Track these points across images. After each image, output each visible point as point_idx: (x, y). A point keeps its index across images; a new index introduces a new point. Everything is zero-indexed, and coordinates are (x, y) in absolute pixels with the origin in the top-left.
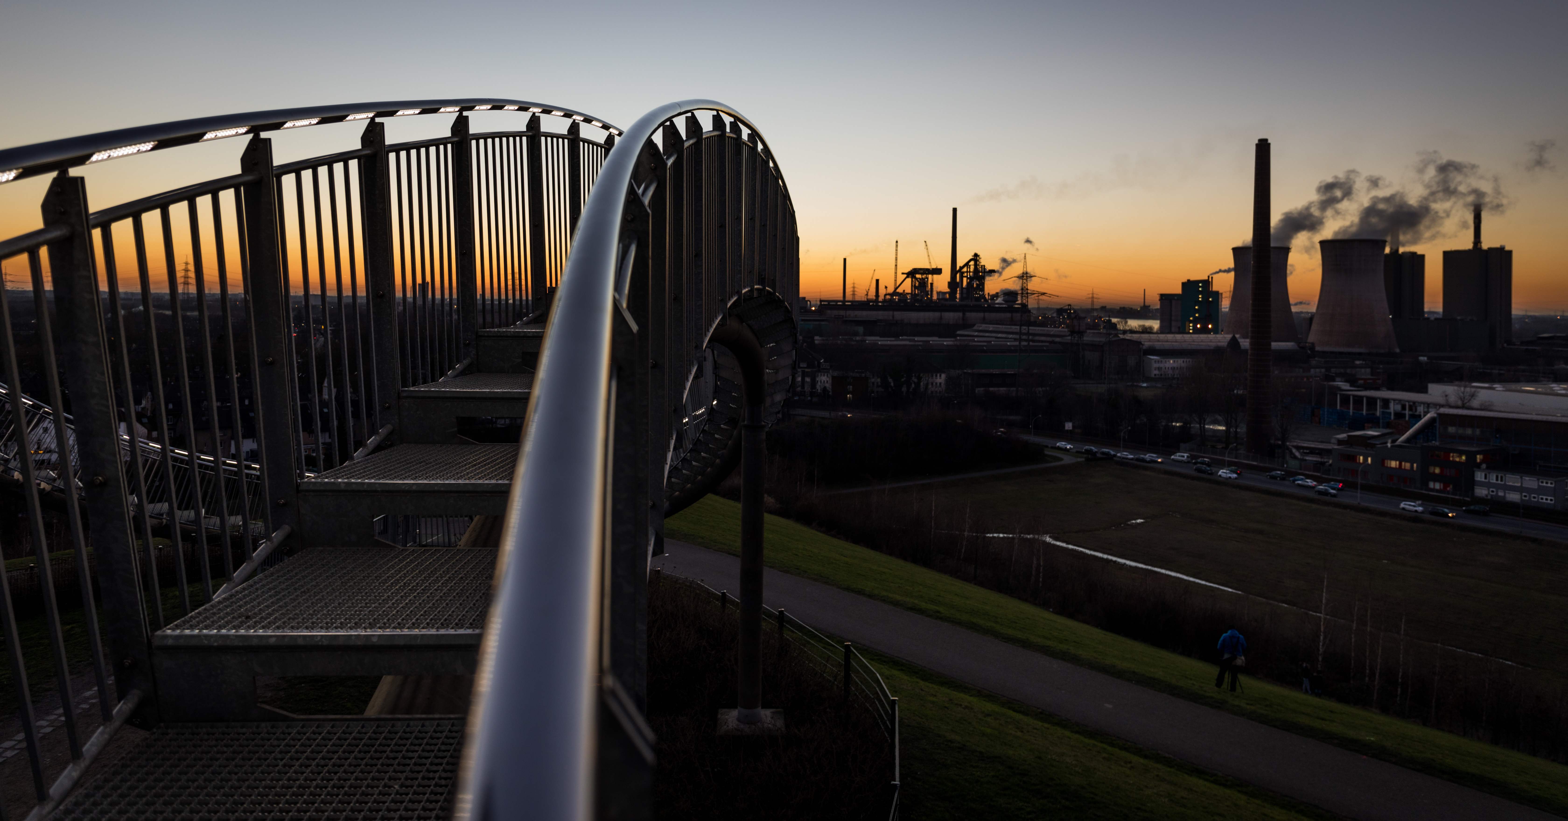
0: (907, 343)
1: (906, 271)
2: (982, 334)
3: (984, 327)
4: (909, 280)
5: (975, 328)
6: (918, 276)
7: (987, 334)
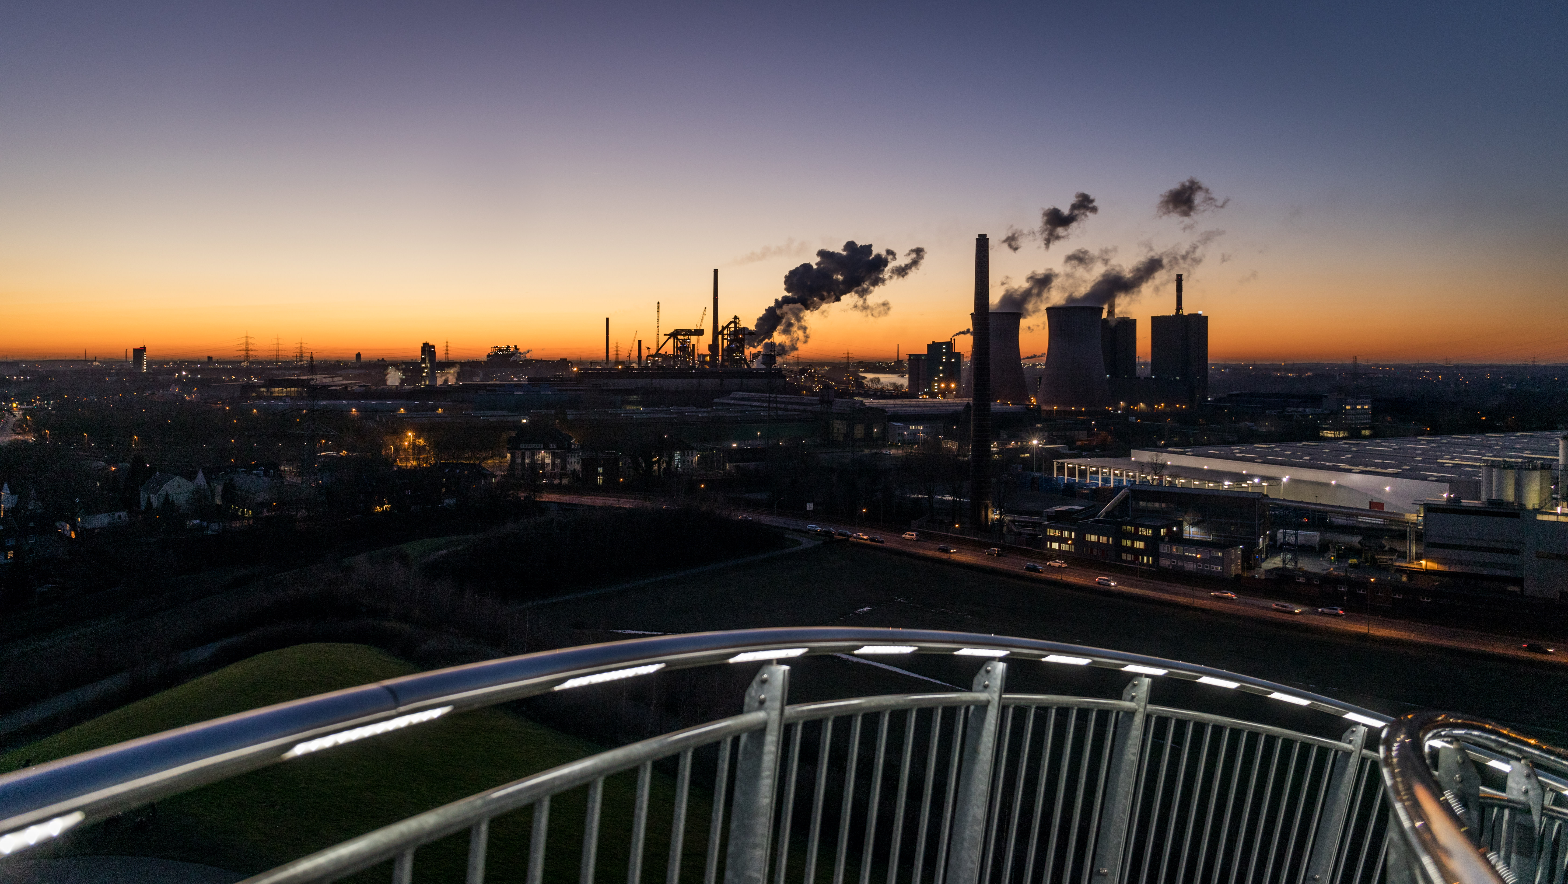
0: (662, 415)
1: (669, 333)
2: (738, 402)
3: (740, 394)
4: (671, 341)
5: (732, 395)
6: (680, 337)
7: (743, 403)
